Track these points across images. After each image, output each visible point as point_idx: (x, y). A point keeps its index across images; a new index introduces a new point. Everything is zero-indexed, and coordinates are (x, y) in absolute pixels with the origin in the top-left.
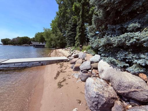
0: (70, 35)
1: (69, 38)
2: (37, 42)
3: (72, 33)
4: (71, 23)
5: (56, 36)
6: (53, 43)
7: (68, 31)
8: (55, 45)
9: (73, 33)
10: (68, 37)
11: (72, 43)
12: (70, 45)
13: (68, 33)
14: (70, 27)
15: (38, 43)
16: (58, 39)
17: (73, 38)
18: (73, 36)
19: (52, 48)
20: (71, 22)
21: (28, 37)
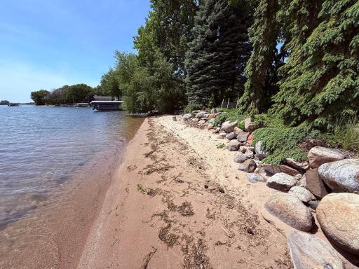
0: (201, 67)
1: (198, 76)
2: (107, 97)
3: (208, 59)
4: (205, 21)
5: (152, 73)
6: (142, 96)
7: (194, 50)
8: (148, 103)
9: (212, 55)
10: (191, 74)
11: (209, 94)
12: (200, 101)
13: (194, 57)
14: (203, 33)
15: (108, 100)
16: (158, 85)
17: (213, 74)
18: (212, 68)
19: (140, 112)
20: (204, 17)
21: (85, 86)
